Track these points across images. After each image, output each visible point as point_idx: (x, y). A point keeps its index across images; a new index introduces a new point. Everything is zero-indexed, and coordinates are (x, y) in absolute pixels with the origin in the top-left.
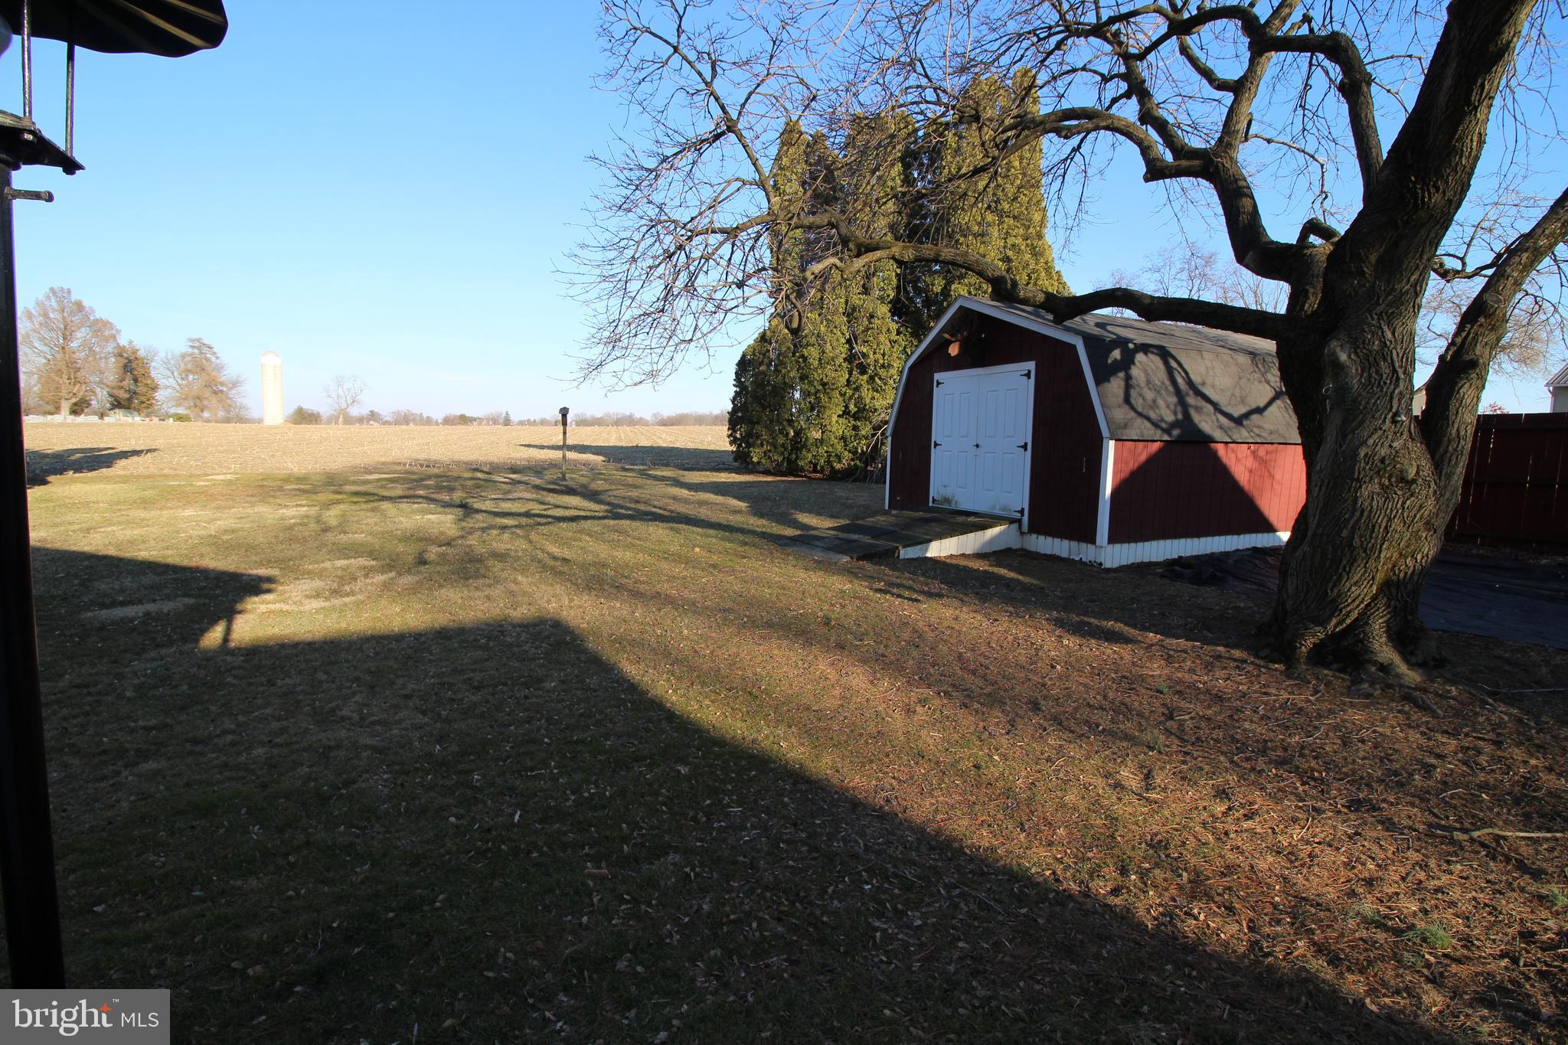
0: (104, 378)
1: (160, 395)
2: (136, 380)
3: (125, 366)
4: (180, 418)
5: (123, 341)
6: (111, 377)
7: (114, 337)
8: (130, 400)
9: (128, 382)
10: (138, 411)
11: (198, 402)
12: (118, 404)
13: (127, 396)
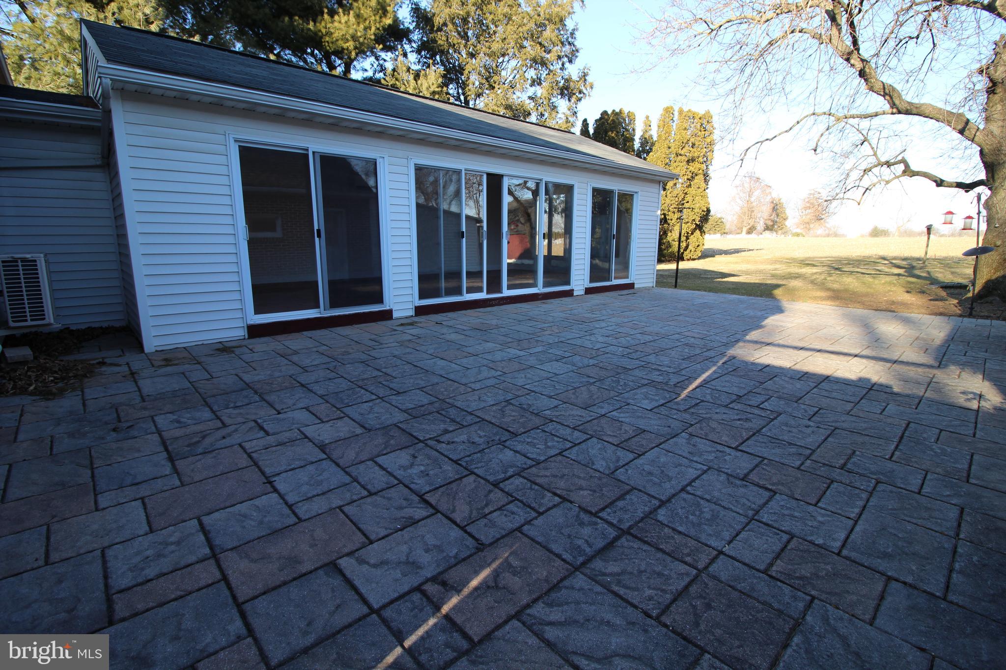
0: (763, 213)
1: (788, 223)
2: (778, 215)
3: (774, 208)
4: (798, 235)
5: (774, 195)
6: (766, 215)
7: (770, 193)
8: (773, 226)
9: (774, 217)
10: (776, 231)
11: (808, 226)
12: (768, 228)
13: (772, 224)
